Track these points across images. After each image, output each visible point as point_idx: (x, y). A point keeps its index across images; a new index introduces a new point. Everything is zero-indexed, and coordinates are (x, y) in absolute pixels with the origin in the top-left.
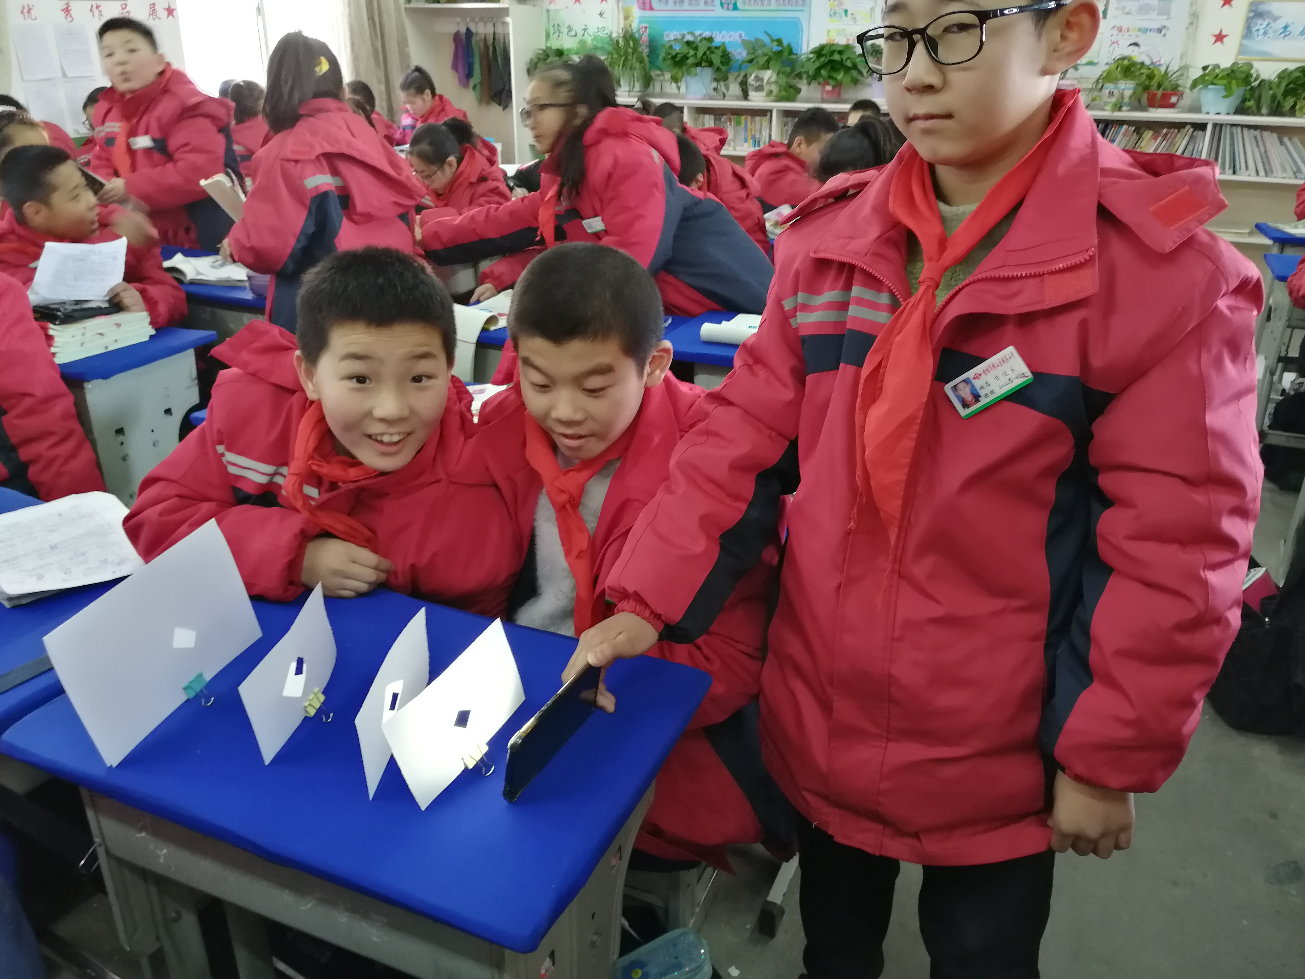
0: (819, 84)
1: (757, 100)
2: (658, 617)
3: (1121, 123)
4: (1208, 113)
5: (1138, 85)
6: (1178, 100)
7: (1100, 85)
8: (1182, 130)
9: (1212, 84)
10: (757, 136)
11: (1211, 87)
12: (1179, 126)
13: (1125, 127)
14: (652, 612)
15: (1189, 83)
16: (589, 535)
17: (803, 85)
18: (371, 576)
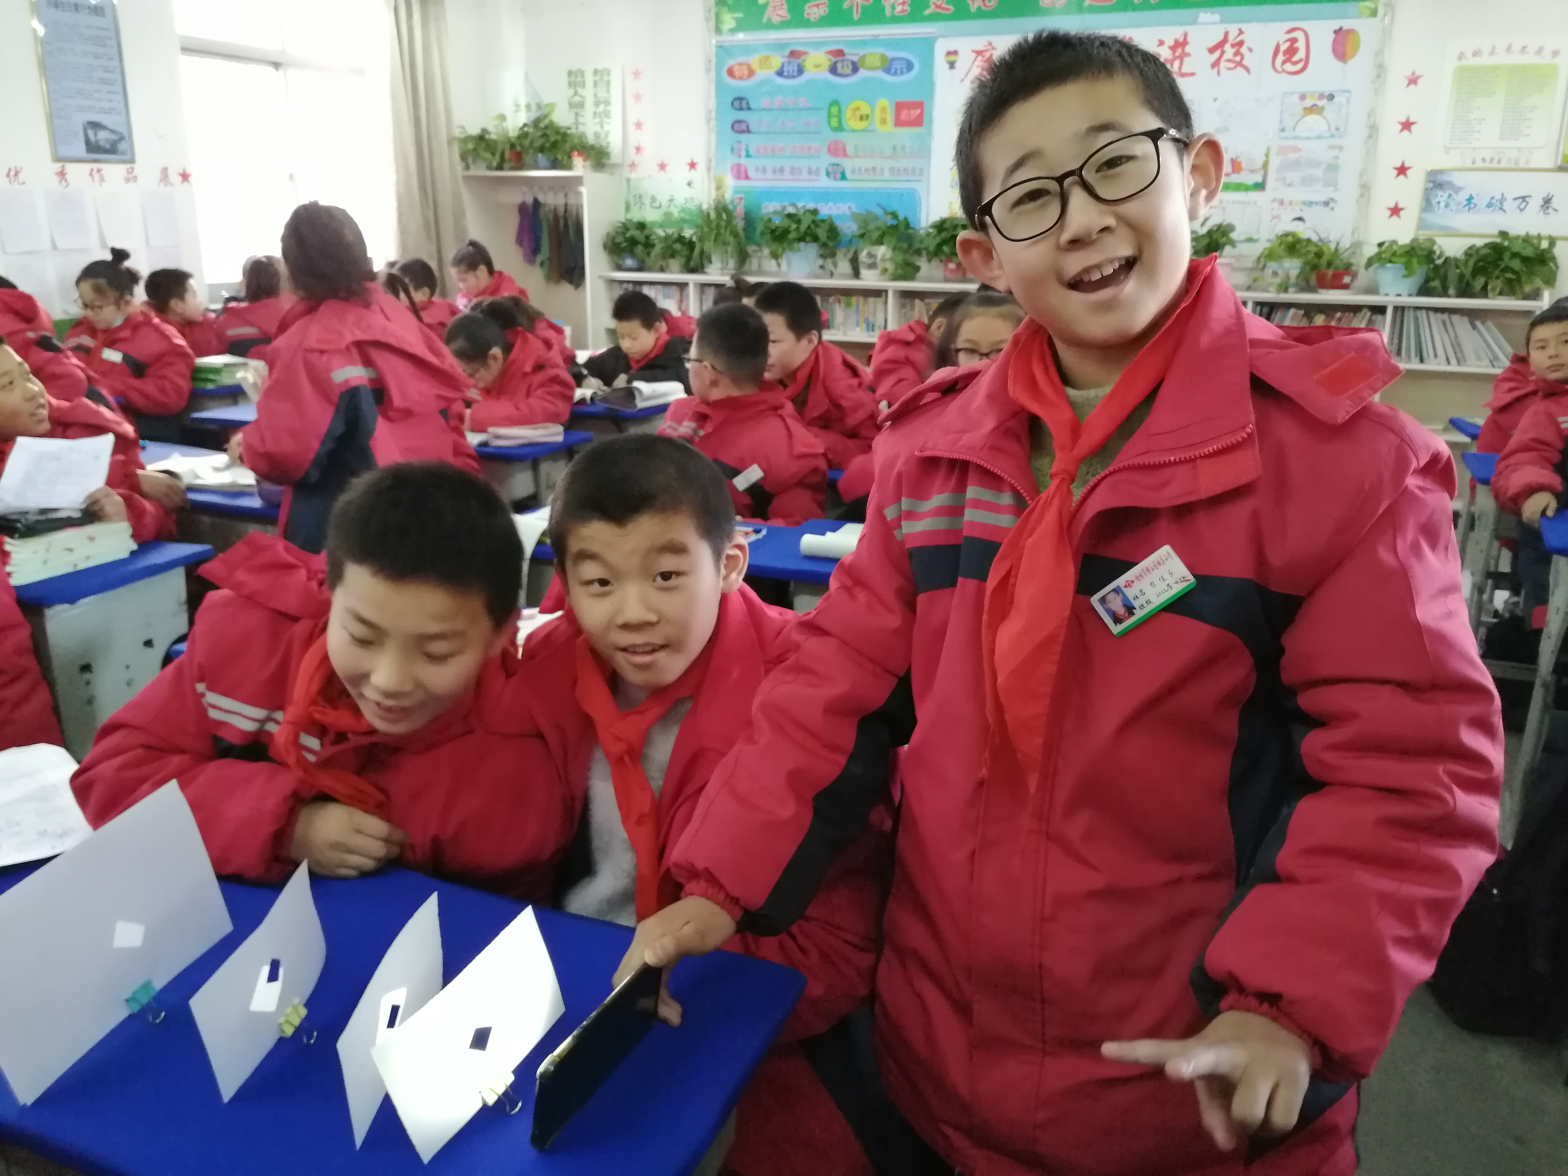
0: (941, 261)
1: (870, 279)
2: (735, 901)
3: (1288, 306)
4: (1387, 295)
5: (1305, 263)
6: (1352, 281)
7: (1261, 264)
8: (1357, 314)
9: (1390, 261)
10: (871, 319)
11: (1389, 265)
12: (1356, 309)
13: (1292, 311)
14: (727, 895)
15: (1363, 261)
16: (653, 797)
17: (923, 263)
18: (378, 849)
